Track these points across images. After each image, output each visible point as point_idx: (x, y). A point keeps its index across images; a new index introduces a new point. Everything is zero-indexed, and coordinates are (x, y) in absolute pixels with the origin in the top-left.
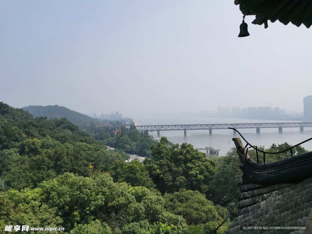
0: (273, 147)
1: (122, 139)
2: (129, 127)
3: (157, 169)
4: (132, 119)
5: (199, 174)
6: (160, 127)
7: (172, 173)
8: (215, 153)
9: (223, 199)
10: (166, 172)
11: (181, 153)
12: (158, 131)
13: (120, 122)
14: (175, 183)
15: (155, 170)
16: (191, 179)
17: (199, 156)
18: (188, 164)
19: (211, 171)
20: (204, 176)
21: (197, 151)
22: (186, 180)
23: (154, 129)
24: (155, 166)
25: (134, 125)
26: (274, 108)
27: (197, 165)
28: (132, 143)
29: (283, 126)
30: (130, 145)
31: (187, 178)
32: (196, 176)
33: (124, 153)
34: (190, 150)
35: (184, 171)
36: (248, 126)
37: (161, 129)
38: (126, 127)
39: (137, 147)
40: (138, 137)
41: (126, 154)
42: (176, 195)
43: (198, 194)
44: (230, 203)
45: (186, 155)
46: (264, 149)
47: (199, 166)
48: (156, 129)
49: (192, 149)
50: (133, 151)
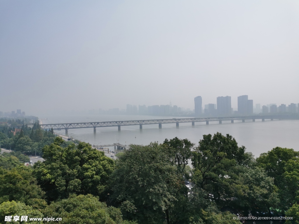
0: (166, 142)
1: (21, 140)
2: (32, 126)
3: (47, 173)
4: (37, 117)
5: (95, 175)
6: (68, 125)
7: (65, 177)
8: (122, 148)
9: (118, 198)
10: (58, 175)
11: (78, 154)
12: (66, 129)
13: (21, 121)
14: (68, 187)
15: (45, 175)
16: (86, 181)
17: (96, 156)
18: (84, 165)
19: (109, 169)
20: (100, 176)
21: (95, 150)
22: (81, 182)
23: (61, 127)
24: (46, 170)
25: (38, 123)
26: (173, 107)
27: (94, 166)
28: (33, 144)
29: (180, 121)
30: (31, 146)
31: (82, 180)
32: (92, 177)
33: (22, 155)
34: (88, 150)
35: (79, 173)
36: (152, 122)
37: (69, 127)
38: (29, 126)
39: (39, 147)
40: (42, 136)
41: (25, 156)
42: (64, 204)
43: (91, 197)
44: (124, 202)
45: (83, 156)
46: (157, 144)
47: (96, 166)
48: (64, 127)
49: (90, 149)
50: (34, 152)
